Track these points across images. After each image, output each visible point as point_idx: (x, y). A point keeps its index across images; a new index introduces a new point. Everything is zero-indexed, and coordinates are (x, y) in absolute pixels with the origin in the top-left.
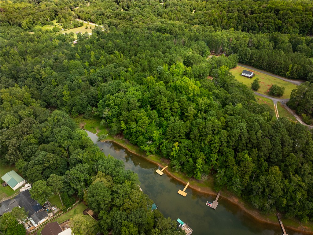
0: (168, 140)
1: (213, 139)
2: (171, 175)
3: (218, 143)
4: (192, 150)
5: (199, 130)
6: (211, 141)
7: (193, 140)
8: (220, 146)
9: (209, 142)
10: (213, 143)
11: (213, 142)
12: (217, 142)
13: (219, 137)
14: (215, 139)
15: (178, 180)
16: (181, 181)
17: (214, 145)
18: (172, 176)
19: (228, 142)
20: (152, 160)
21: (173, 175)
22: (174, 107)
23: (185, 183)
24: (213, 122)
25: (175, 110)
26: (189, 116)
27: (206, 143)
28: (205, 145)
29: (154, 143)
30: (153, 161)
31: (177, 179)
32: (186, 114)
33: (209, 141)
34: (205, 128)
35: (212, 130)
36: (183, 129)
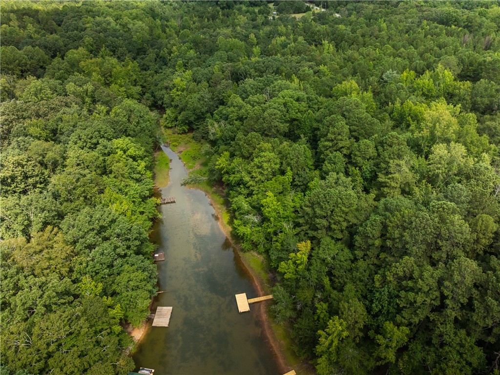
0: (298, 229)
1: (416, 274)
2: (266, 323)
3: (427, 294)
4: (339, 282)
5: (385, 227)
6: (405, 278)
7: (360, 254)
8: (434, 310)
9: (400, 279)
10: (412, 289)
11: (410, 283)
12: (426, 289)
13: (438, 273)
14: (421, 276)
15: (272, 347)
16: (279, 355)
17: (411, 295)
18: (266, 327)
19: (469, 306)
20: (249, 265)
21: (270, 328)
22: (359, 151)
23: (283, 366)
24: (442, 220)
25: (359, 159)
26: (386, 186)
27: (390, 278)
28: (384, 282)
29: (265, 225)
30: (252, 268)
31: (271, 341)
32: (382, 178)
33: (401, 274)
34: (404, 229)
35: (429, 245)
36: (343, 212)
